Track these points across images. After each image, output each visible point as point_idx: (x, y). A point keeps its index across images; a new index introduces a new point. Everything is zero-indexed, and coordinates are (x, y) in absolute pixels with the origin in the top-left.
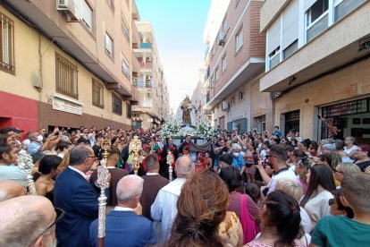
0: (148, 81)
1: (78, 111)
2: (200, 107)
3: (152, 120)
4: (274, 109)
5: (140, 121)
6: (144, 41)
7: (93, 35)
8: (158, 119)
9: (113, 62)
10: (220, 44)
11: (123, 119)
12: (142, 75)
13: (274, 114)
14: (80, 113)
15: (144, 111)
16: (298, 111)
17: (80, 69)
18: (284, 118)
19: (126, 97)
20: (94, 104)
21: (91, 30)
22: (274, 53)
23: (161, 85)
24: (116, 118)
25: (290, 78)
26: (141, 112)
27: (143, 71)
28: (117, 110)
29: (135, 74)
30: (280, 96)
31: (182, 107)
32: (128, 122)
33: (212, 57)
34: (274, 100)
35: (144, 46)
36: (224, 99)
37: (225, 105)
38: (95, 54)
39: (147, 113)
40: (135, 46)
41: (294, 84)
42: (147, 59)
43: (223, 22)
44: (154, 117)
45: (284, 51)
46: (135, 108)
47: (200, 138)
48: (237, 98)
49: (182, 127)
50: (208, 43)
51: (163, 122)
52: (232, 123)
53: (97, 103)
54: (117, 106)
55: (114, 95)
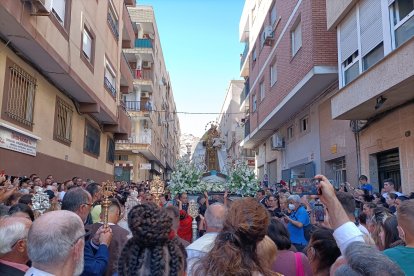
0: (144, 99)
1: (30, 149)
2: (234, 144)
3: (148, 166)
4: (358, 148)
5: (129, 168)
6: (141, 36)
7: (65, 32)
8: (160, 165)
9: (92, 71)
10: (266, 43)
11: (100, 164)
12: (135, 90)
13: (358, 155)
14: (33, 152)
15: (136, 150)
16: (396, 150)
17: (40, 82)
18: (375, 162)
19: (107, 126)
20: (56, 138)
21: (62, 24)
22: (350, 60)
23: (166, 107)
24: (89, 162)
25: (376, 97)
26: (130, 153)
27: (138, 83)
28: (92, 148)
29: (124, 89)
30: (366, 126)
31: (204, 144)
32: (109, 169)
33: (254, 62)
34: (358, 133)
35: (140, 44)
36: (275, 131)
37: (276, 140)
38: (66, 59)
39: (140, 154)
40: (126, 44)
41: (383, 107)
42: (145, 63)
43: (270, 11)
44: (151, 162)
45: (365, 58)
46: (121, 146)
47: (234, 195)
48: (297, 129)
49: (205, 175)
50: (247, 40)
51: (167, 169)
52: (289, 170)
53: (61, 137)
54: (92, 142)
55: (88, 124)
